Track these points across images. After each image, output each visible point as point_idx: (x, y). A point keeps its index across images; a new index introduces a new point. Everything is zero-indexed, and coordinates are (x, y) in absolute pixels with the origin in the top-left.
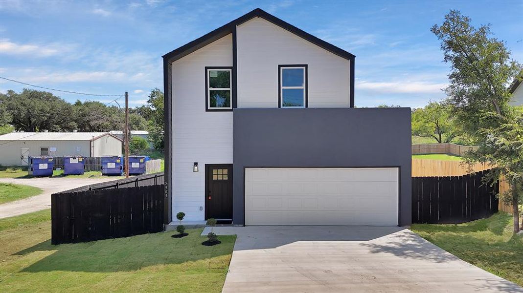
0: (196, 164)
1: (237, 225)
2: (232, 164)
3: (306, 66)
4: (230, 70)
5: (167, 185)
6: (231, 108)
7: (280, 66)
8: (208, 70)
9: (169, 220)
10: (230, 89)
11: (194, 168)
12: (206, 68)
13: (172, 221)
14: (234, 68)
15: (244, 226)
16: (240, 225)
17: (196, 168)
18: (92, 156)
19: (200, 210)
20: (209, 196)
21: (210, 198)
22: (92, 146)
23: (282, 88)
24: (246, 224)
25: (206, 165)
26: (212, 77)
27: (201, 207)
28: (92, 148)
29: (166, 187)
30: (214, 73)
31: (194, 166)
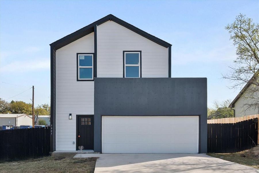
0: (70, 115)
1: (96, 153)
2: (93, 115)
3: (141, 52)
4: (93, 55)
5: (52, 127)
6: (93, 79)
7: (124, 52)
8: (79, 55)
9: (54, 149)
10: (93, 67)
11: (69, 118)
12: (78, 54)
13: (55, 150)
14: (95, 54)
15: (101, 153)
16: (98, 153)
17: (70, 117)
18: (17, 126)
19: (73, 144)
20: (79, 135)
21: (79, 136)
22: (17, 120)
23: (125, 65)
24: (102, 152)
25: (76, 115)
26: (81, 60)
27: (74, 142)
28: (17, 122)
29: (52, 128)
30: (82, 57)
31: (69, 116)
